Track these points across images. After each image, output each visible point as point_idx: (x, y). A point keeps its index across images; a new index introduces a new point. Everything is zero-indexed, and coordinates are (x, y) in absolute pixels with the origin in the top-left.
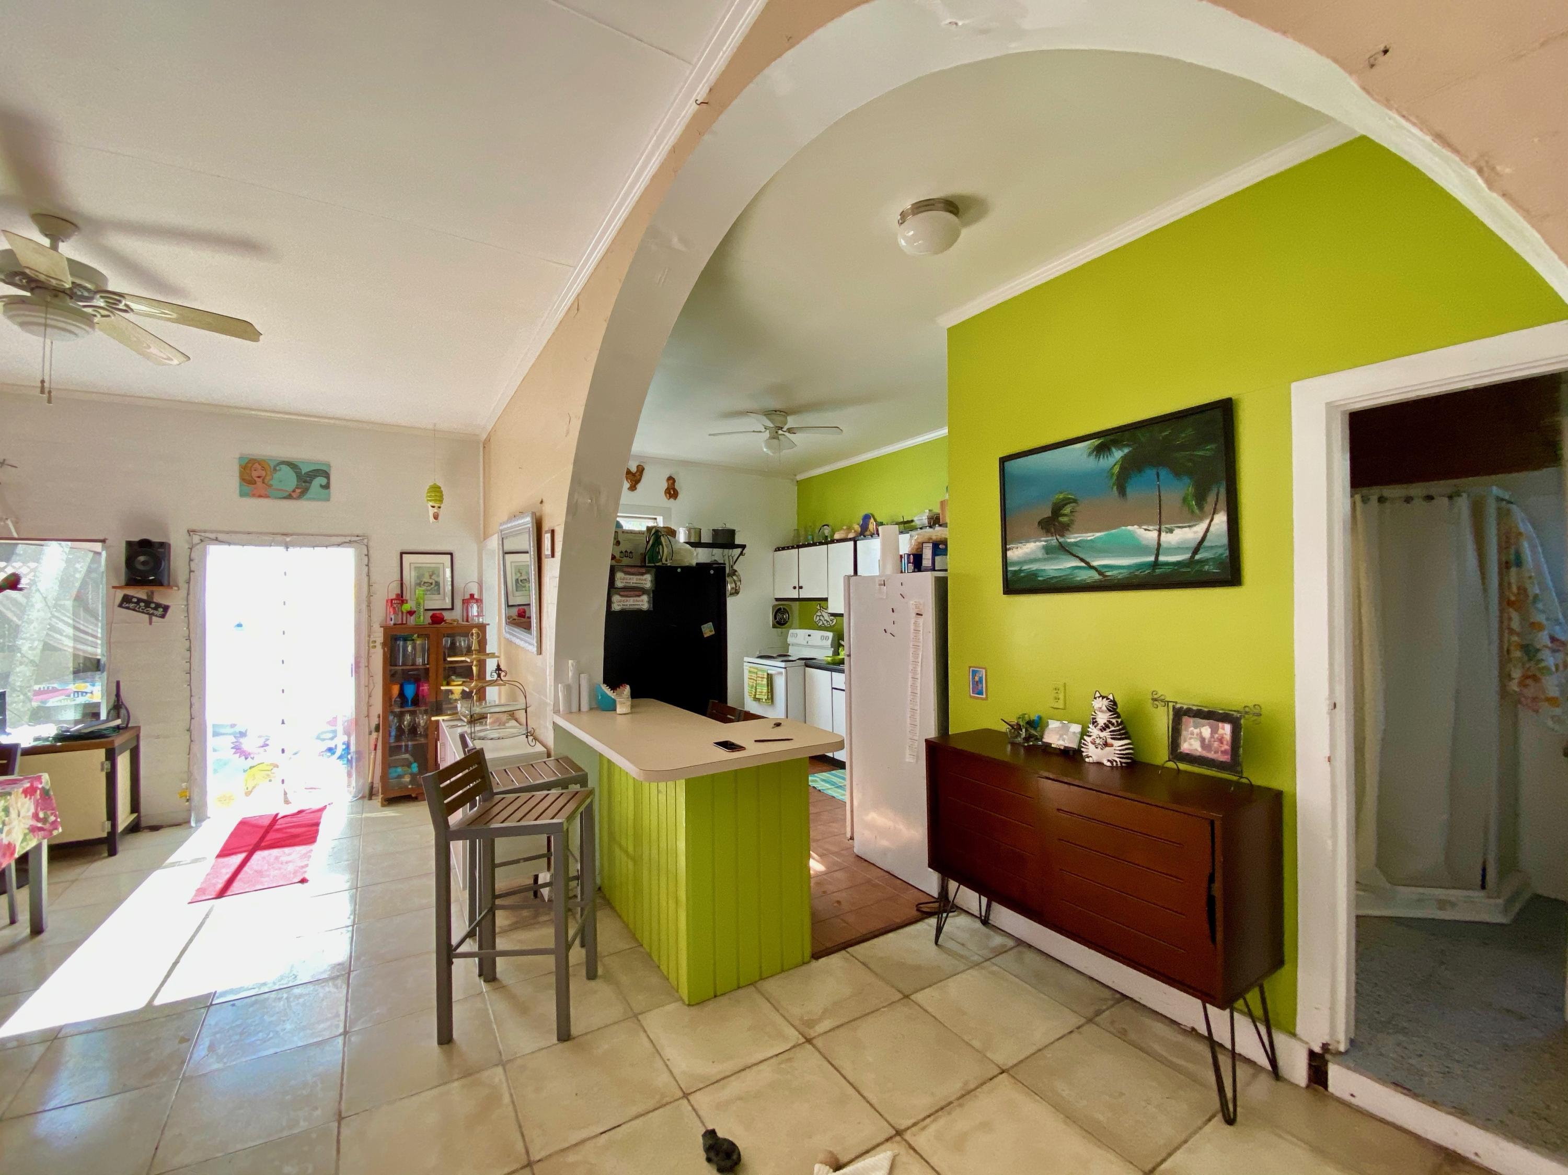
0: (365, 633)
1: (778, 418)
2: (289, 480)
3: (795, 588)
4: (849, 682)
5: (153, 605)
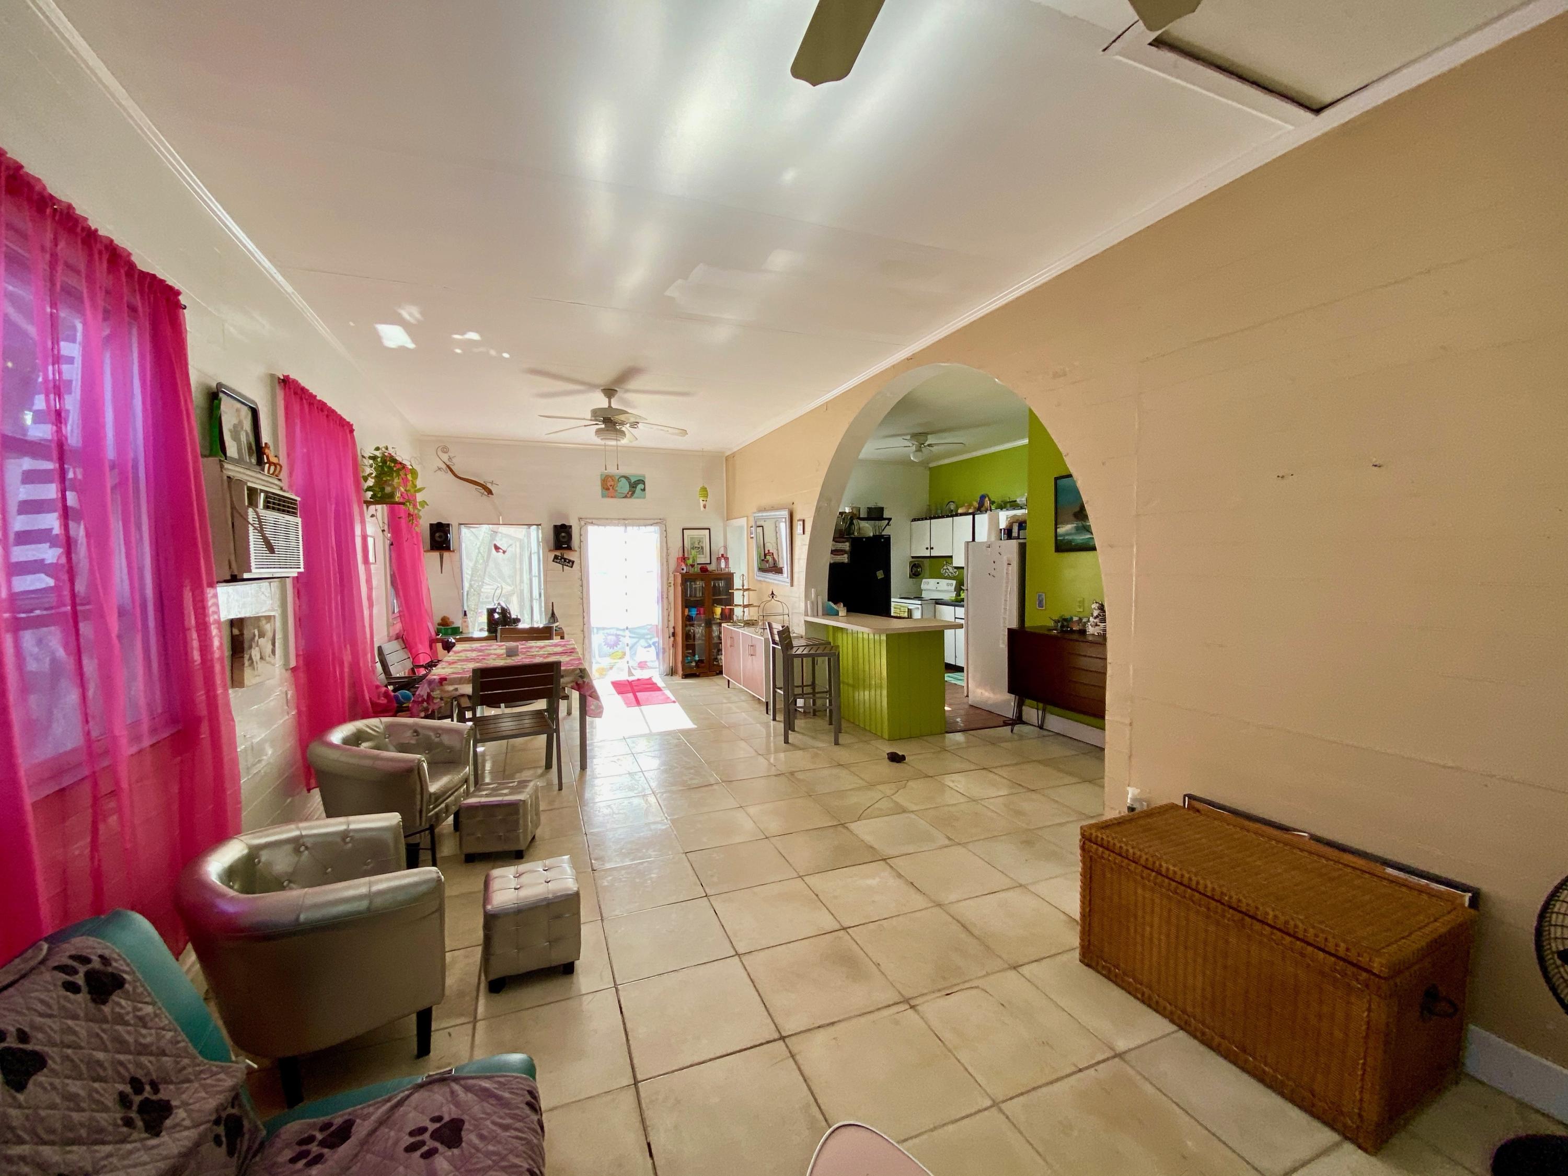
0: (665, 578)
1: (922, 438)
2: (624, 487)
3: (927, 549)
4: (967, 613)
5: (568, 561)
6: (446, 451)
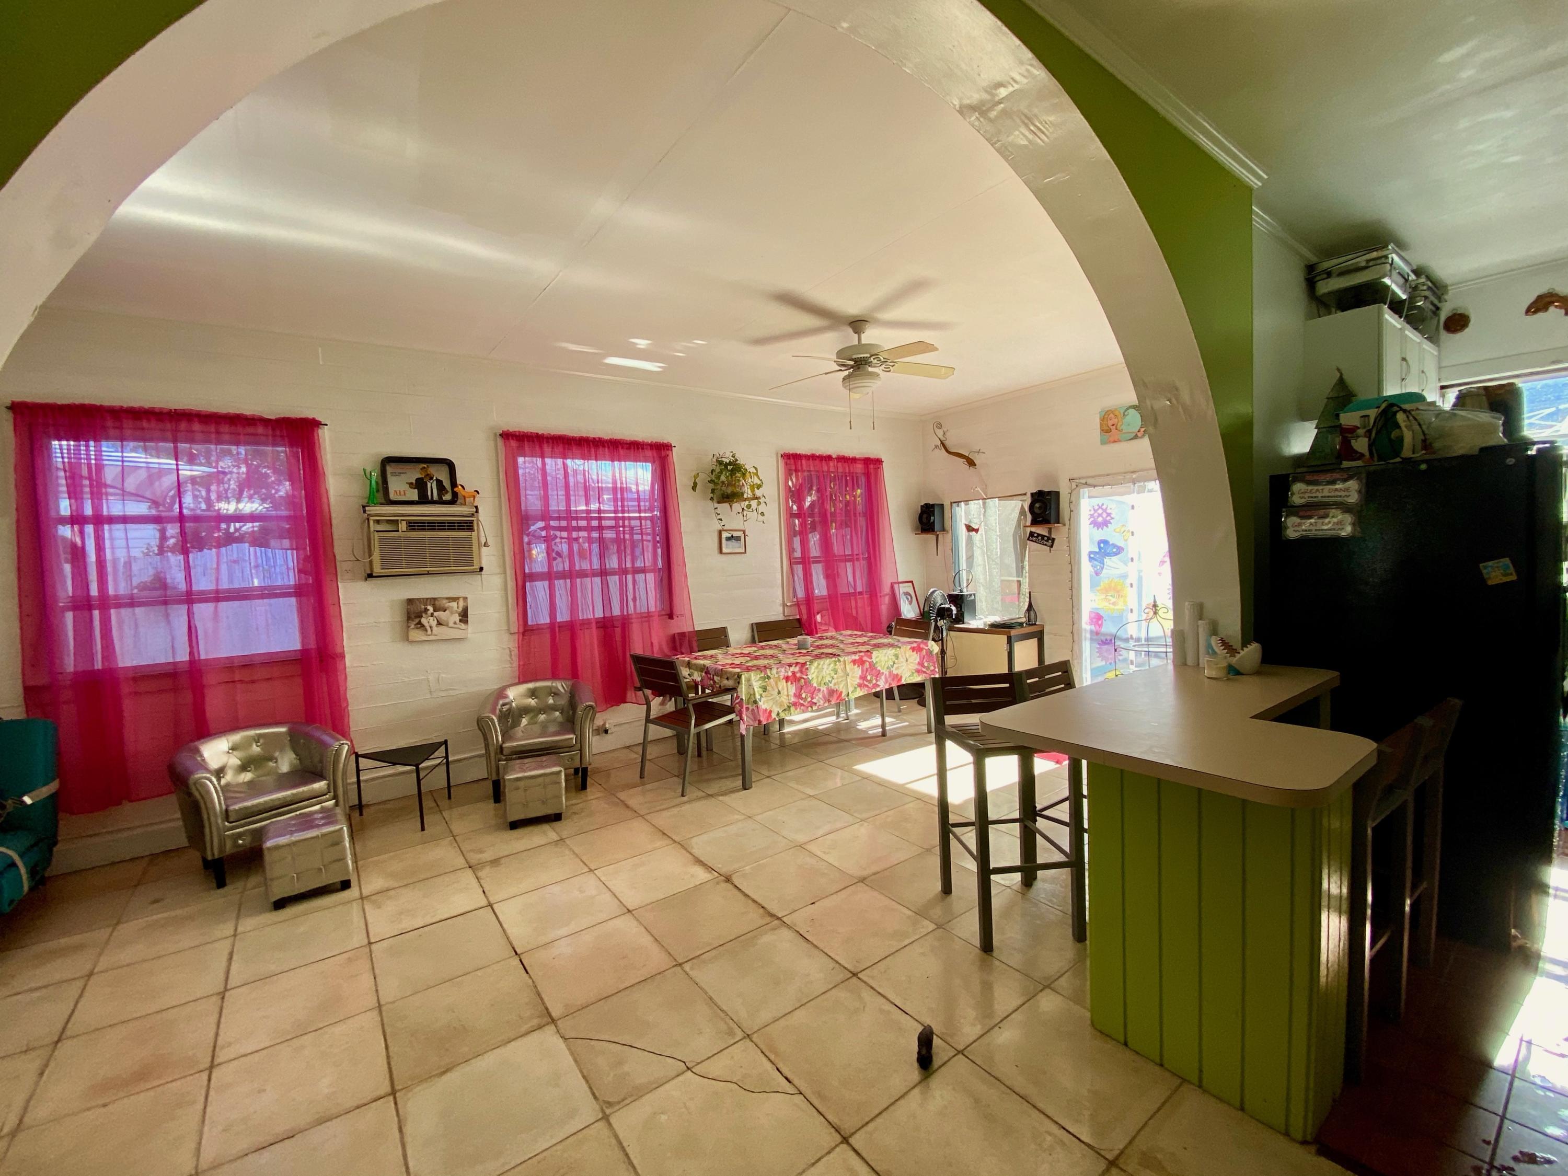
2: (1135, 422)
5: (1046, 538)
6: (940, 426)
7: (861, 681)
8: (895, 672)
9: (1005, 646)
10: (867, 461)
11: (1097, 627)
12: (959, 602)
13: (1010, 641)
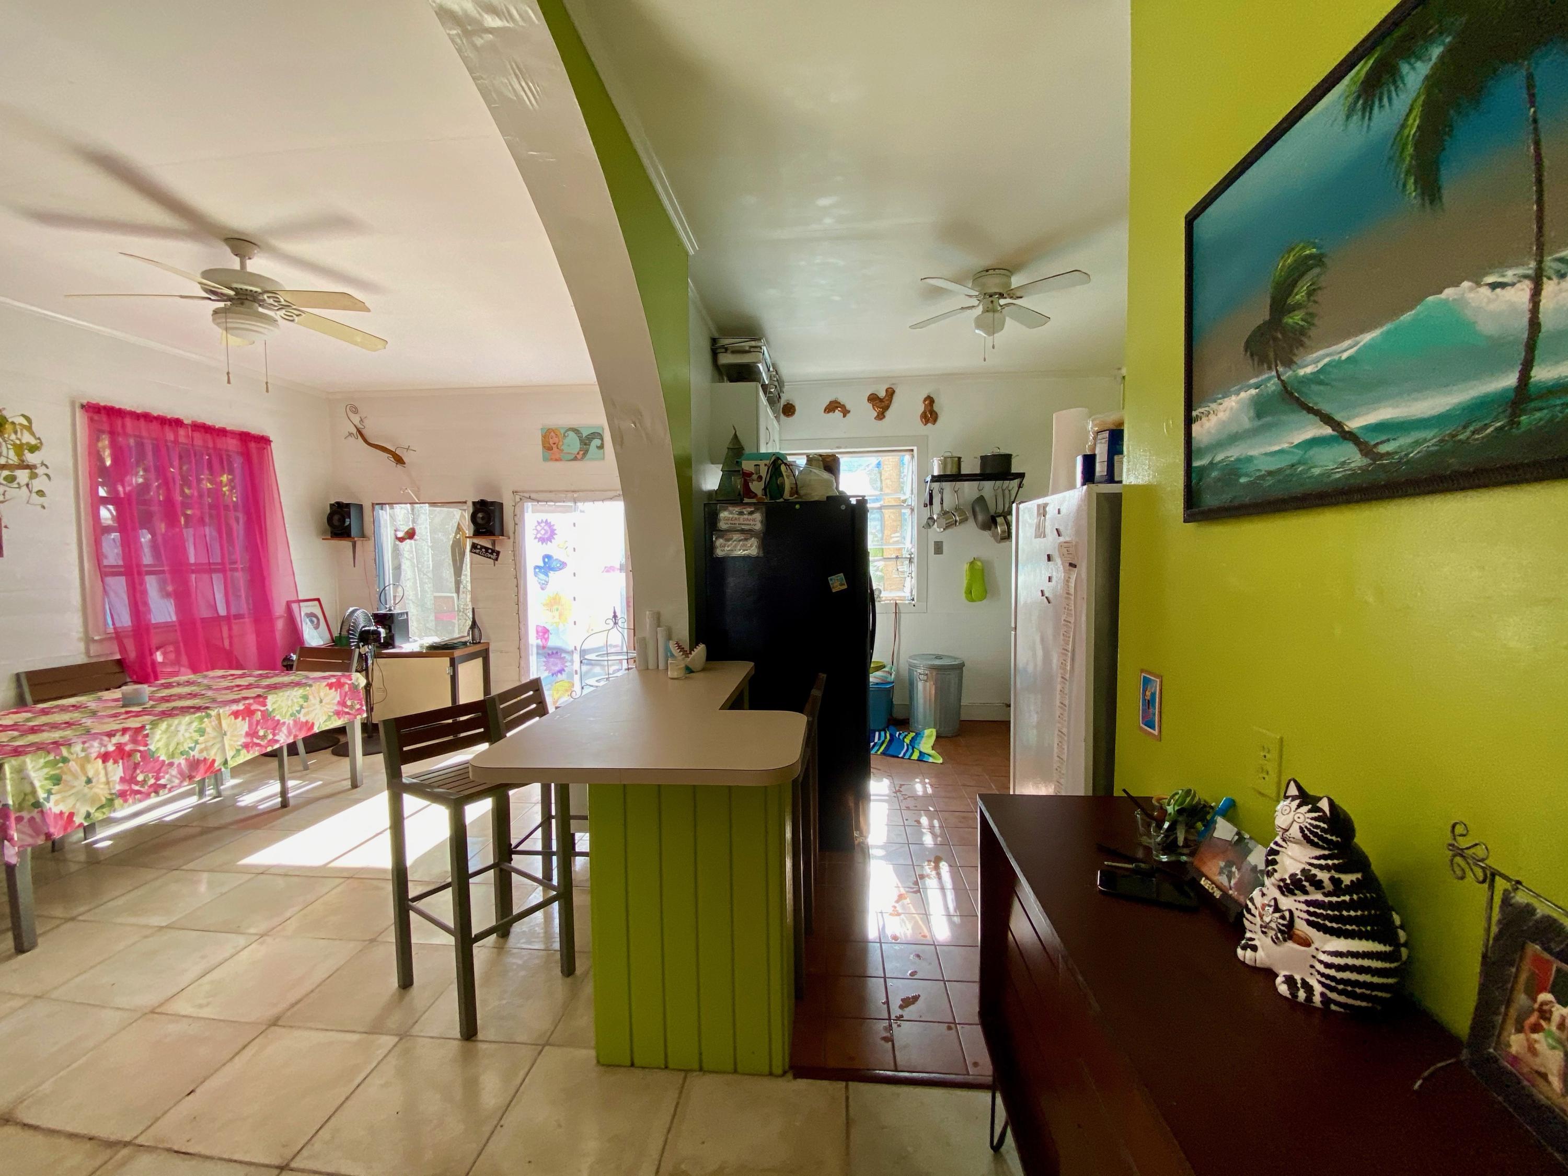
1: (995, 281)
5: (490, 551)
6: (355, 411)
7: (248, 740)
8: (303, 719)
9: (448, 670)
10: (245, 438)
11: (544, 640)
12: (387, 622)
13: (453, 664)
